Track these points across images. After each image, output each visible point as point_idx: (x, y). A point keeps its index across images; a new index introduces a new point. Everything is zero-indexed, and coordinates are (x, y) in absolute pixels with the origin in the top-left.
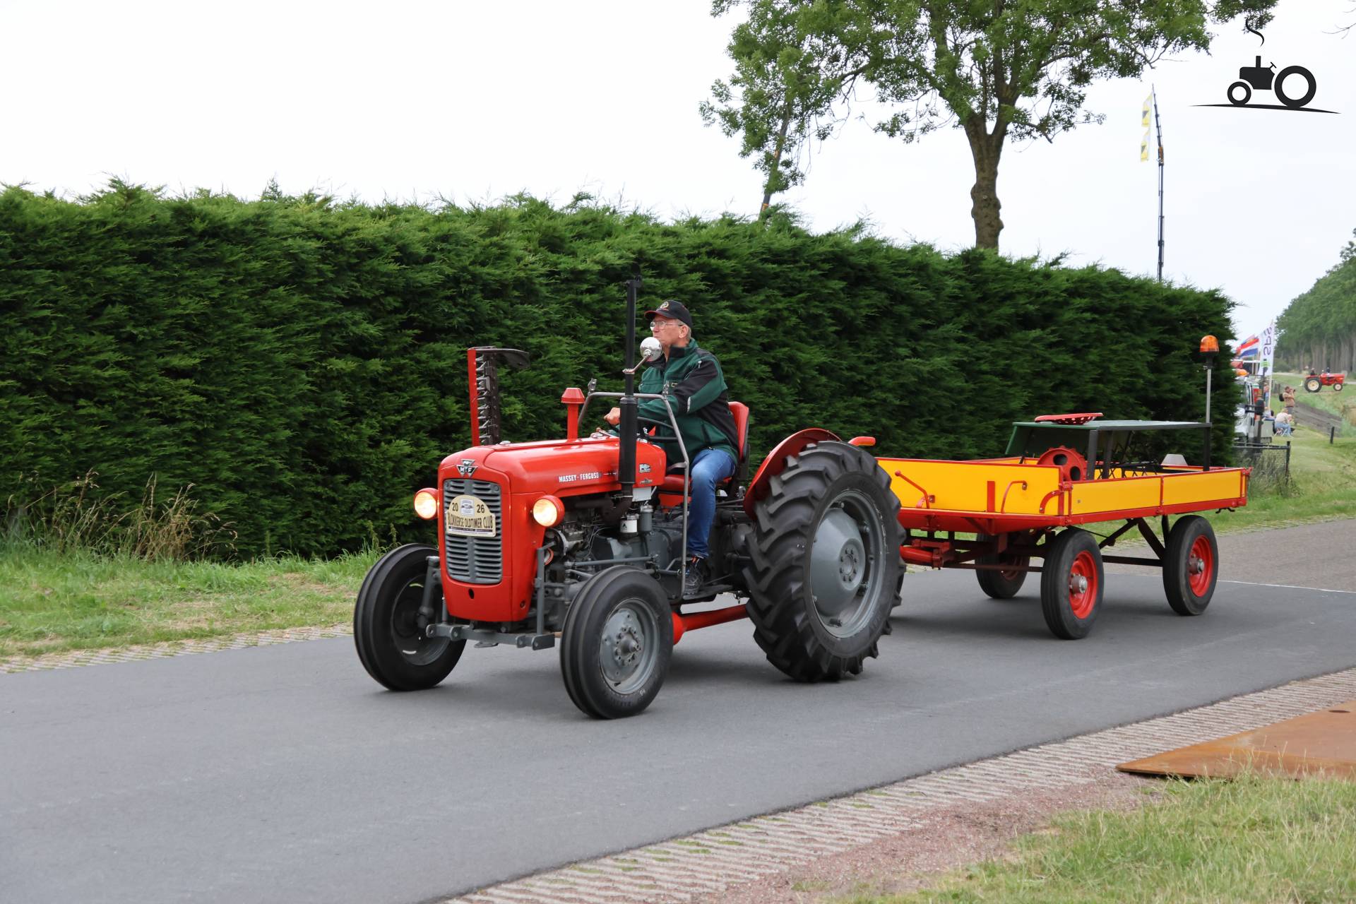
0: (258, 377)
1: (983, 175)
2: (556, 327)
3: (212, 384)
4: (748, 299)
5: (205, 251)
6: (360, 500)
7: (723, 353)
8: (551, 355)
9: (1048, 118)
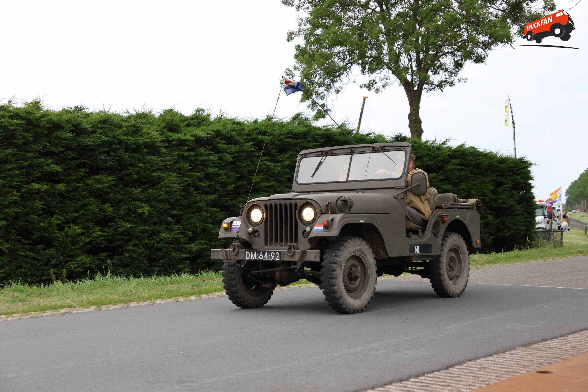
1: (413, 108)
2: (170, 168)
4: (280, 156)
7: (266, 182)
8: (166, 182)
9: (442, 82)
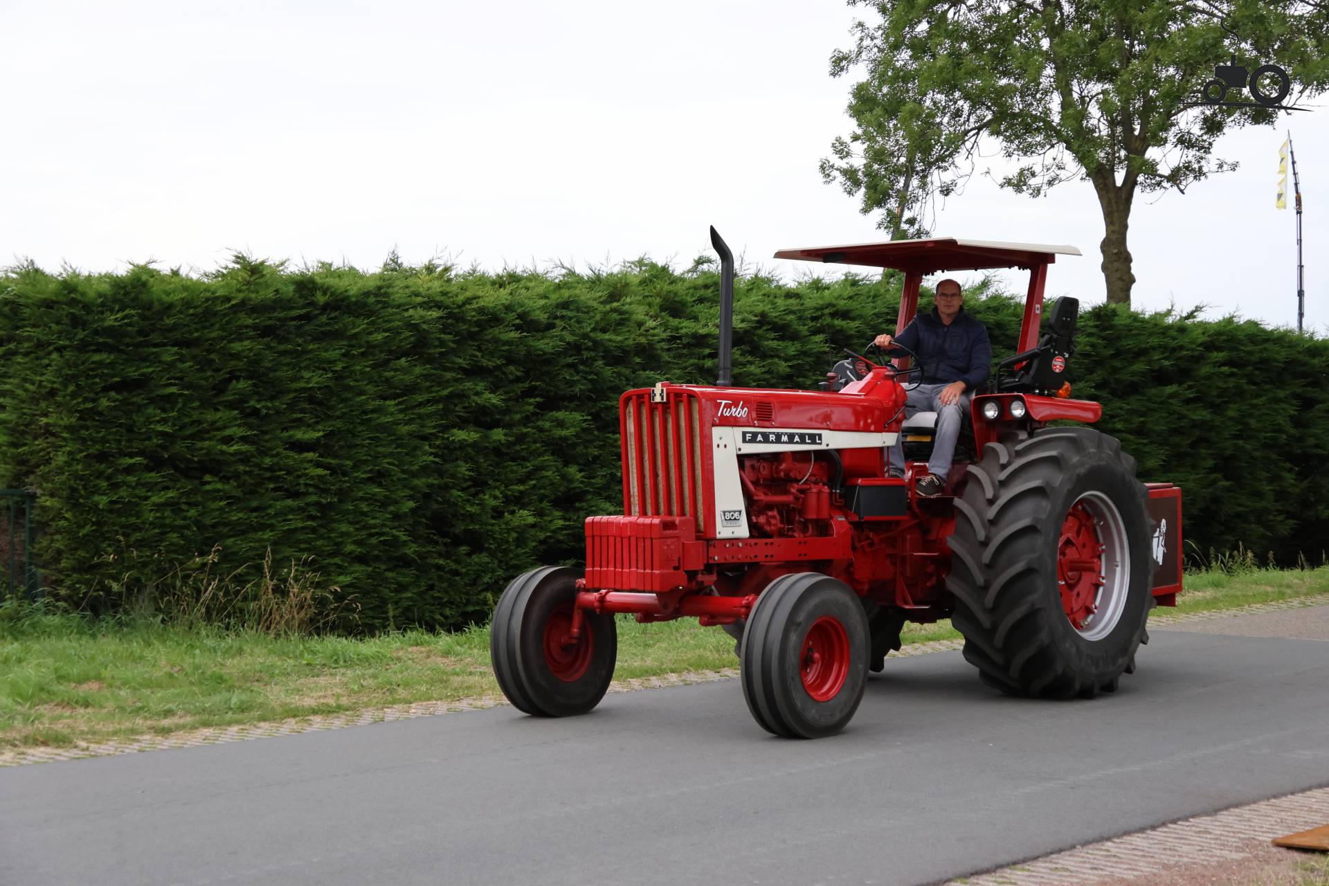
0: (380, 449)
1: (1113, 228)
3: (335, 456)
5: (327, 324)
6: (484, 572)
9: (1179, 168)
